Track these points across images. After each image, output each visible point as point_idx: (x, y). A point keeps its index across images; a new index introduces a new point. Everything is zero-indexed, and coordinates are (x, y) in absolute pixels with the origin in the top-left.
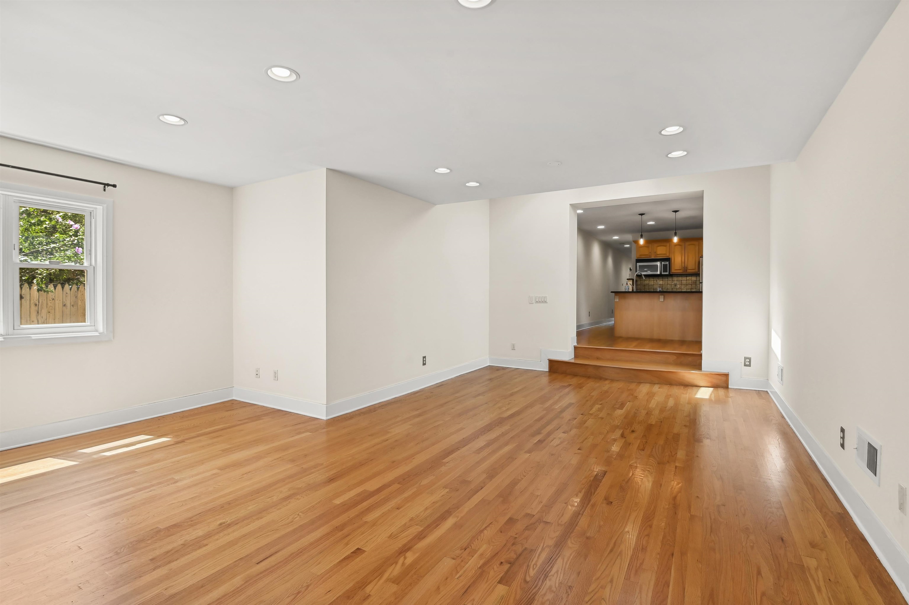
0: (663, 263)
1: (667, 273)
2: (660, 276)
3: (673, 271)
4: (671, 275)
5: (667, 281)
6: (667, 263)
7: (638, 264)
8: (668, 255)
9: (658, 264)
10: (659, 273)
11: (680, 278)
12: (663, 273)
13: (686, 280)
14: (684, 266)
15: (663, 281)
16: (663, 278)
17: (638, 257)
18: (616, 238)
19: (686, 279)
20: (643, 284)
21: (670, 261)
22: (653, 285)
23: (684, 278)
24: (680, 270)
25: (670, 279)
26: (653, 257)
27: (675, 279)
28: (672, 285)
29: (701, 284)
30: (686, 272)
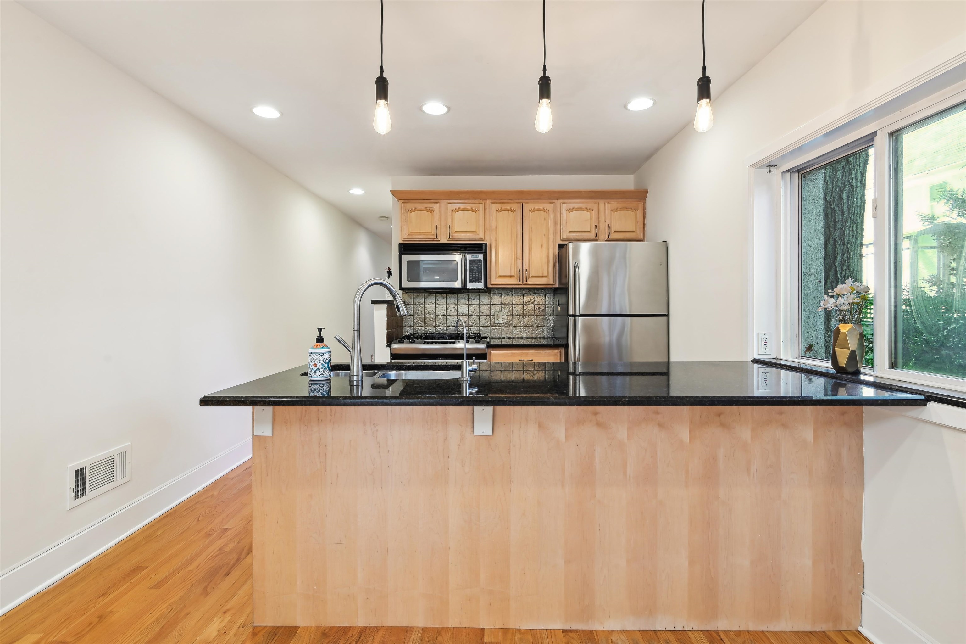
0: (469, 257)
1: (481, 286)
2: (463, 291)
3: (495, 280)
4: (488, 291)
5: (480, 305)
6: (481, 257)
7: (407, 258)
8: (481, 236)
9: (457, 257)
10: (458, 284)
11: (508, 299)
12: (470, 286)
13: (523, 305)
14: (521, 268)
15: (468, 304)
16: (470, 297)
17: (405, 237)
18: (357, 191)
19: (521, 300)
20: (421, 314)
21: (486, 253)
22: (446, 315)
23: (518, 299)
24: (511, 276)
25: (485, 300)
26: (443, 240)
27: (497, 299)
28: (491, 316)
29: (571, 319)
30: (526, 284)
